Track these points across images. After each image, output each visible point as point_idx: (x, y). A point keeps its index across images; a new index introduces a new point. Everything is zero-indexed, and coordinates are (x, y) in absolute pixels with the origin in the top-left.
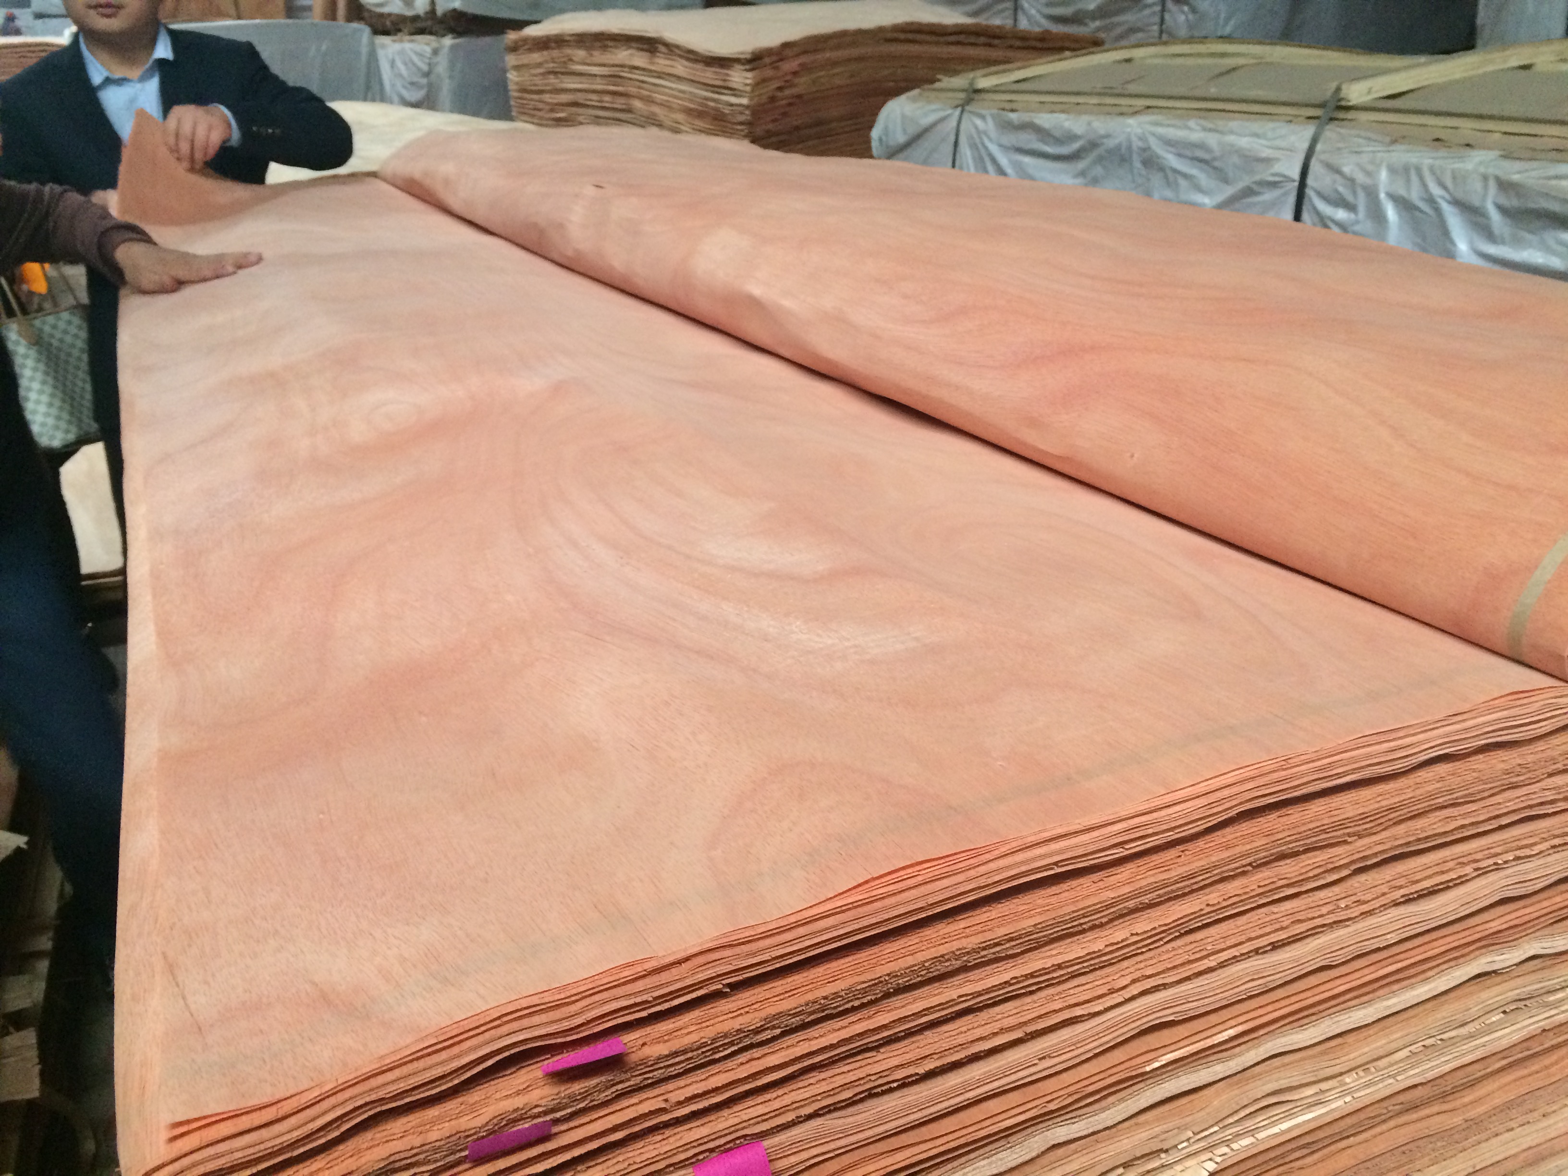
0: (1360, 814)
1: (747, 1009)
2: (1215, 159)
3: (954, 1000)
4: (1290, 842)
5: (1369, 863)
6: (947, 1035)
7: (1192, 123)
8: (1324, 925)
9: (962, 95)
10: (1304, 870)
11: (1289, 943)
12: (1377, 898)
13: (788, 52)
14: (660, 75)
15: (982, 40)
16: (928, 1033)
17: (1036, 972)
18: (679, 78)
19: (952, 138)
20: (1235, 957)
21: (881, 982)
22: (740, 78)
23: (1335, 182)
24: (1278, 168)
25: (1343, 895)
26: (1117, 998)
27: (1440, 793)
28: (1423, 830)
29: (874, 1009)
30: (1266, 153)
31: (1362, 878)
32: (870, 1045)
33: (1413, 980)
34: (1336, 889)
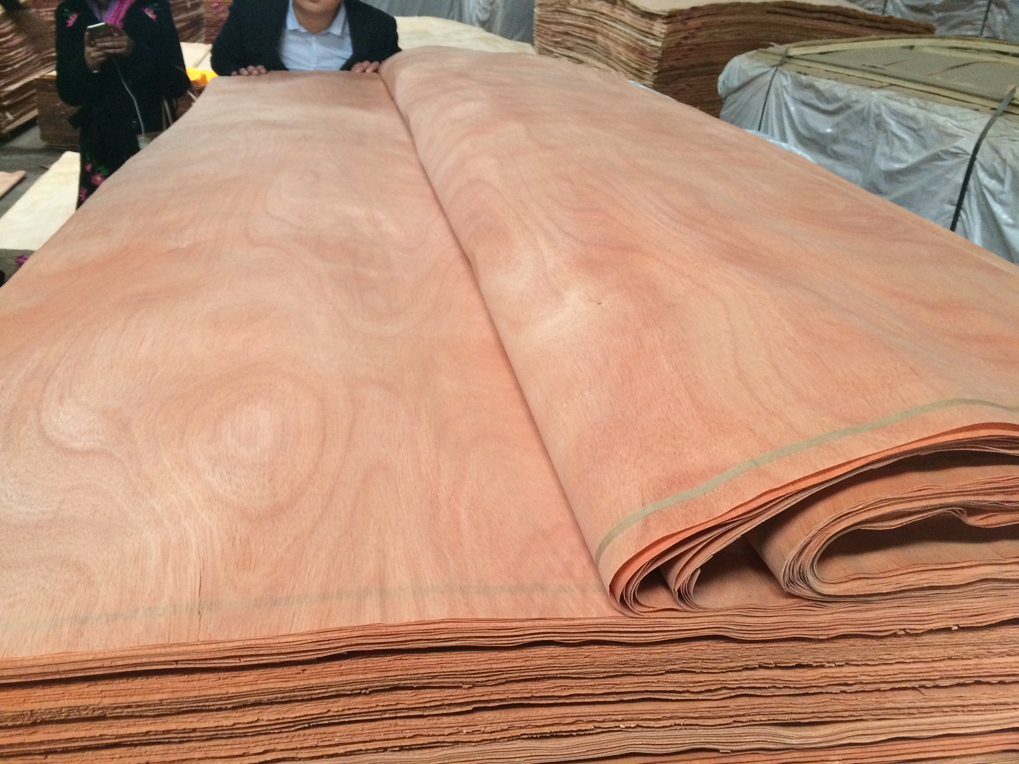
2: (921, 129)
3: (96, 737)
4: (401, 680)
7: (912, 101)
8: (448, 742)
9: (779, 58)
11: (415, 749)
13: (696, 14)
14: (615, 20)
18: (625, 24)
19: (766, 88)
22: (659, 28)
23: (994, 160)
24: (959, 143)
25: (466, 724)
30: (956, 130)
34: (460, 718)
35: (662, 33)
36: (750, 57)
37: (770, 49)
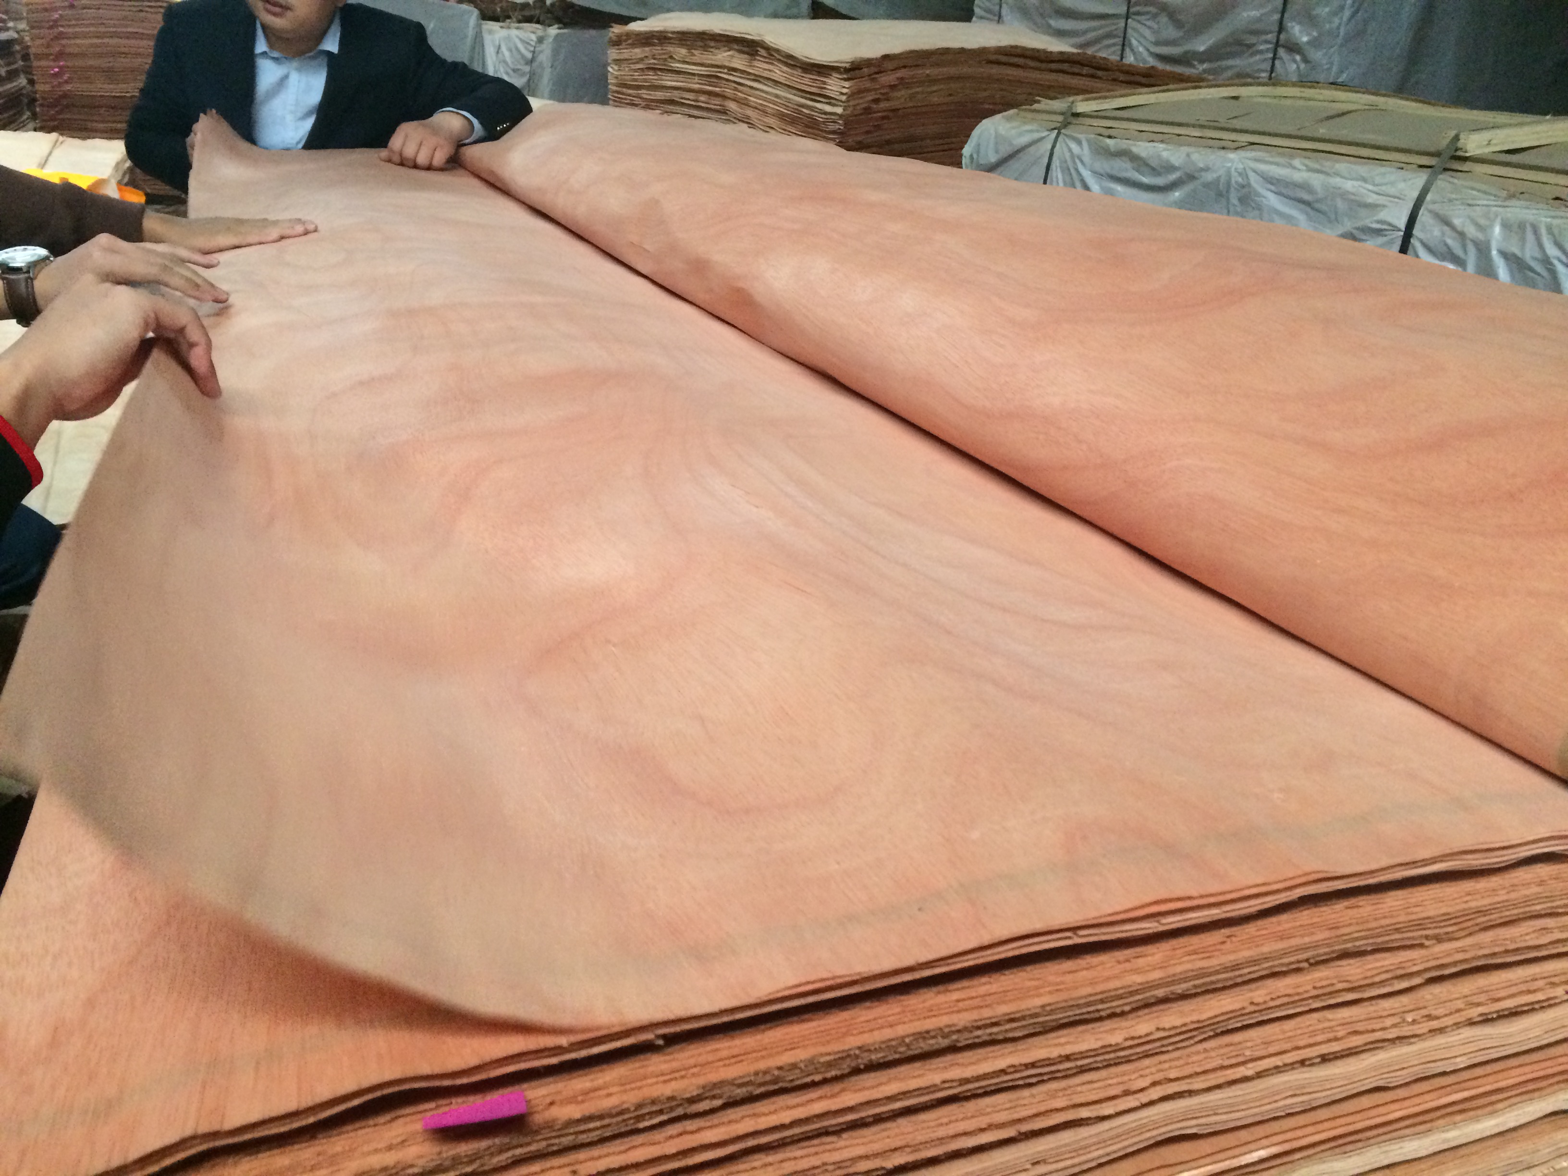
0: (1444, 915)
1: (683, 1073)
2: (1318, 201)
3: (935, 1085)
4: (1357, 939)
5: (1447, 972)
6: (925, 1125)
7: (1297, 162)
8: (1384, 1040)
9: (1060, 118)
10: (1369, 974)
11: (1342, 1057)
12: (1451, 1014)
13: (889, 65)
14: (757, 78)
15: (1085, 70)
16: (902, 1121)
17: (1039, 1061)
18: (776, 83)
19: (1046, 160)
20: (1277, 1067)
21: (849, 1056)
22: (836, 86)
23: (1443, 234)
24: (1383, 215)
25: (1411, 1007)
26: (1131, 1102)
27: (1538, 898)
28: (1513, 940)
29: (837, 1087)
30: (1372, 199)
31: (1437, 990)
32: (831, 1129)
33: (1479, 1112)
34: (1404, 999)
35: (842, 94)
36: (1009, 119)
37: (1036, 106)
